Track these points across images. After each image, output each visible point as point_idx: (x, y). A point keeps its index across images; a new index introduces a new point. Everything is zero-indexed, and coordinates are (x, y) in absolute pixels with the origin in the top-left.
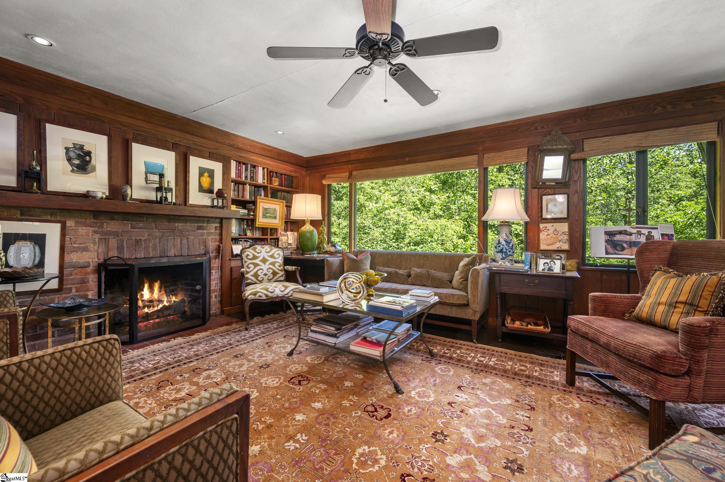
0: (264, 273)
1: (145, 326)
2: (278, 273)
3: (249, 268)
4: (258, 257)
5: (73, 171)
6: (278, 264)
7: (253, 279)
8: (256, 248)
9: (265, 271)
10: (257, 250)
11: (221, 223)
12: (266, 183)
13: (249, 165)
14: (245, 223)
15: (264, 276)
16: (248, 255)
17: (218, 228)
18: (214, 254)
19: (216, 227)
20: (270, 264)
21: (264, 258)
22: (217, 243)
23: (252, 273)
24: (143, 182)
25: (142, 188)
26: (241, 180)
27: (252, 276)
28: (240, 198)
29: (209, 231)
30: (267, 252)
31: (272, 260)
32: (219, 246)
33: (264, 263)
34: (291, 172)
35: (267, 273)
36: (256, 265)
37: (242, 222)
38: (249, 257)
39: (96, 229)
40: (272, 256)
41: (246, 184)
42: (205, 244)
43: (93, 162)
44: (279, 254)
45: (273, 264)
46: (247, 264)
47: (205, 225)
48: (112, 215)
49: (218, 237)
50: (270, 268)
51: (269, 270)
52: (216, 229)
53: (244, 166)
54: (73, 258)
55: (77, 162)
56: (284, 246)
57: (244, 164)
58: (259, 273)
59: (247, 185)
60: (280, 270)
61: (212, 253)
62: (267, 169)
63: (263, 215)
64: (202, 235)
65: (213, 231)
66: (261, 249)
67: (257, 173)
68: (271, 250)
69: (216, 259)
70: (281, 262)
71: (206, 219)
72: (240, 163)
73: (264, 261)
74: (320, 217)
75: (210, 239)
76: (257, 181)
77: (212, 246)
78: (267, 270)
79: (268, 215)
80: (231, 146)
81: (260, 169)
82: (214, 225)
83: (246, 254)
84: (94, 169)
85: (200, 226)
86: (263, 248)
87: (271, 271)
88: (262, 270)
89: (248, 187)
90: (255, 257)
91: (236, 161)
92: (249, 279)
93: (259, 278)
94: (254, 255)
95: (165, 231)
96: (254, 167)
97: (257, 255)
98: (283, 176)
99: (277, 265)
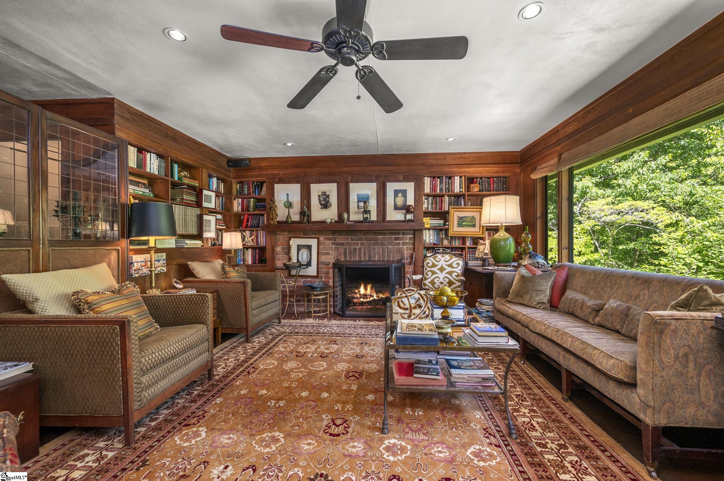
0: (440, 281)
1: (361, 308)
2: (454, 283)
3: (427, 275)
4: (437, 265)
5: (321, 208)
6: (456, 274)
7: (430, 285)
8: (436, 257)
9: (441, 280)
10: (437, 259)
11: (414, 234)
12: (464, 191)
13: (444, 178)
14: (444, 233)
15: (440, 285)
16: (428, 263)
17: (412, 239)
18: (408, 261)
19: (410, 239)
20: (447, 273)
21: (442, 266)
22: (411, 252)
23: (429, 280)
24: (356, 209)
25: (357, 213)
26: (436, 193)
27: (429, 282)
28: (438, 210)
29: (404, 241)
30: (446, 261)
31: (449, 269)
32: (412, 254)
33: (442, 272)
34: (497, 172)
35: (443, 281)
36: (434, 273)
37: (441, 233)
38: (429, 265)
39: (333, 241)
40: (450, 266)
41: (444, 196)
42: (401, 252)
43: (330, 201)
44: (458, 264)
45: (450, 273)
46: (427, 271)
47: (401, 236)
48: (340, 232)
49: (411, 246)
50: (446, 277)
51: (445, 279)
52: (410, 240)
53: (438, 179)
54: (323, 258)
55: (323, 202)
56: (480, 256)
57: (439, 178)
58: (436, 280)
59: (446, 196)
60: (457, 280)
61: (407, 259)
62: (465, 176)
63: (458, 224)
64: (399, 244)
65: (408, 241)
66: (441, 258)
67: (453, 183)
68: (451, 259)
69: (410, 265)
70: (459, 272)
71: (401, 232)
72: (434, 178)
73: (442, 269)
74: (519, 222)
75: (405, 248)
76: (453, 191)
77: (407, 254)
78: (444, 278)
79: (464, 223)
80: (423, 164)
81: (457, 179)
82: (408, 236)
83: (427, 261)
84: (331, 205)
85: (397, 238)
86: (443, 257)
87: (448, 280)
88: (439, 278)
89: (447, 199)
90: (434, 266)
91: (430, 177)
92: (427, 285)
93: (435, 286)
94: (433, 264)
95: (371, 242)
96: (450, 178)
97: (436, 263)
98: (491, 179)
99: (454, 275)
